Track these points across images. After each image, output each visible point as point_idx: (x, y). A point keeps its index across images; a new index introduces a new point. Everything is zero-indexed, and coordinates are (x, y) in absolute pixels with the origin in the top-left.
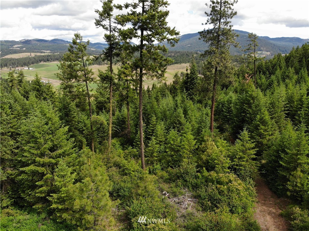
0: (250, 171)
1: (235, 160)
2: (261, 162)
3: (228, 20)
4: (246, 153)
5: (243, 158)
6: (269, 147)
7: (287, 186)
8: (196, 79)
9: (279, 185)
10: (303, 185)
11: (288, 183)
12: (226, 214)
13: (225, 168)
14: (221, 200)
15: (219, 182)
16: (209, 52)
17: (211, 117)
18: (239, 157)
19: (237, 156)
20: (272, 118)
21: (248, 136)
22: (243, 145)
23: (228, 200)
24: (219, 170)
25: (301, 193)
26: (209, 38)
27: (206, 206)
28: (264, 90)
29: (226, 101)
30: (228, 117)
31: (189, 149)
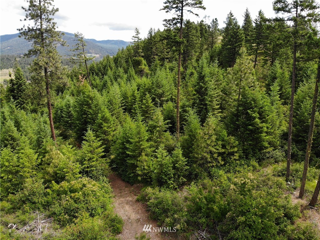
0: (101, 170)
1: (84, 163)
2: (110, 158)
3: (50, 17)
4: (95, 153)
5: (93, 158)
6: (115, 142)
7: (137, 172)
8: (24, 85)
9: (130, 174)
10: (149, 167)
11: (137, 169)
12: (86, 221)
13: (76, 174)
14: (79, 208)
15: (73, 190)
16: (33, 52)
17: (51, 124)
18: (88, 159)
19: (86, 158)
20: (112, 115)
21: (93, 136)
22: (90, 146)
23: (86, 205)
24: (70, 178)
25: (149, 174)
26: (31, 35)
27: (63, 221)
28: (100, 91)
29: (63, 105)
30: (69, 122)
31: (30, 165)
